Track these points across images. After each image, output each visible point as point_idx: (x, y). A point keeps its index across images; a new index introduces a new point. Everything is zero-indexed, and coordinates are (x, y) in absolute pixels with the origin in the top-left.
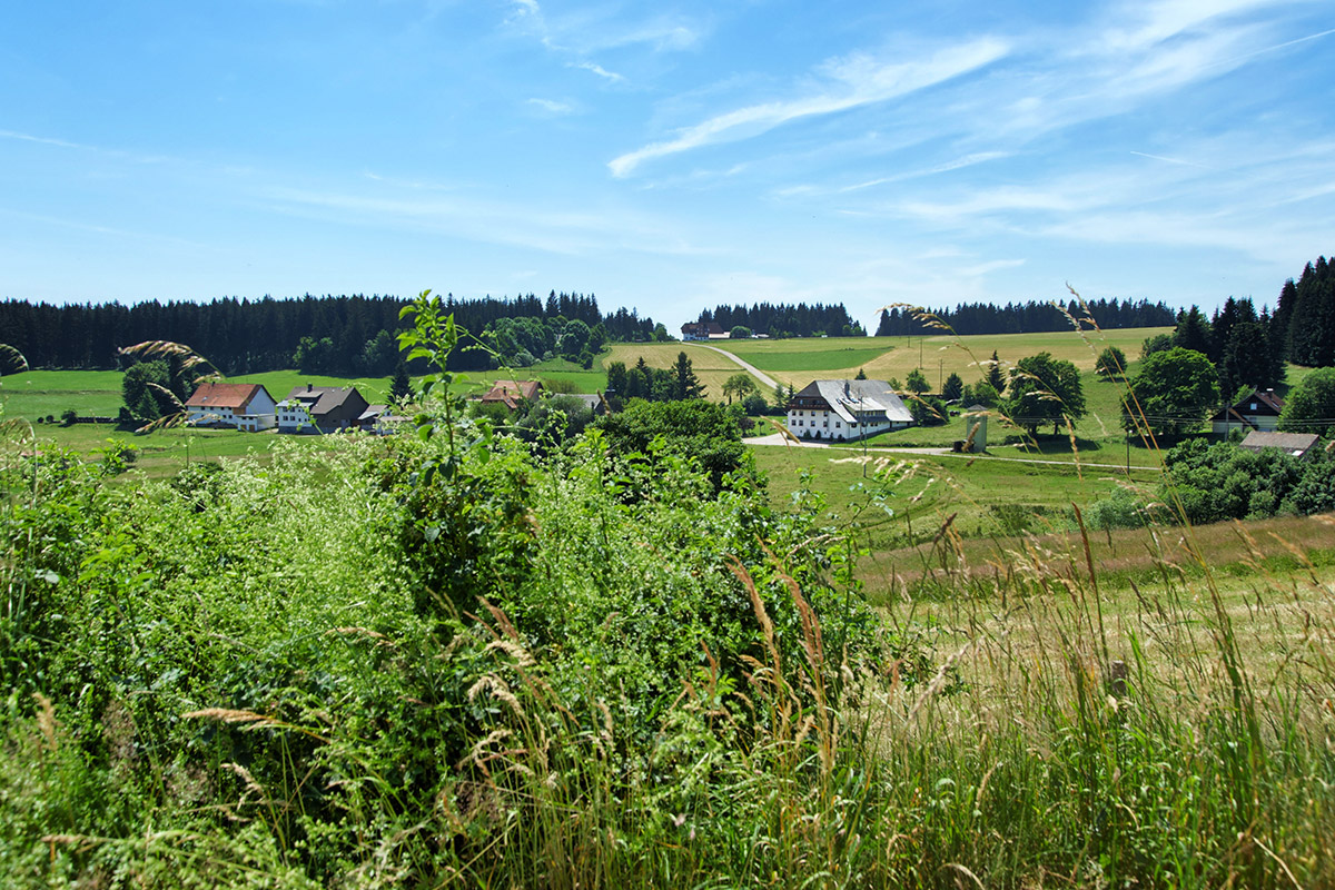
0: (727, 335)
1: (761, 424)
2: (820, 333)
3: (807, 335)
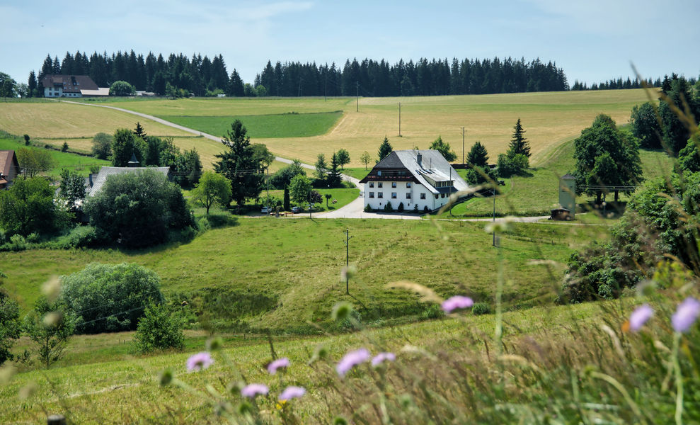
0: (105, 91)
2: (216, 91)
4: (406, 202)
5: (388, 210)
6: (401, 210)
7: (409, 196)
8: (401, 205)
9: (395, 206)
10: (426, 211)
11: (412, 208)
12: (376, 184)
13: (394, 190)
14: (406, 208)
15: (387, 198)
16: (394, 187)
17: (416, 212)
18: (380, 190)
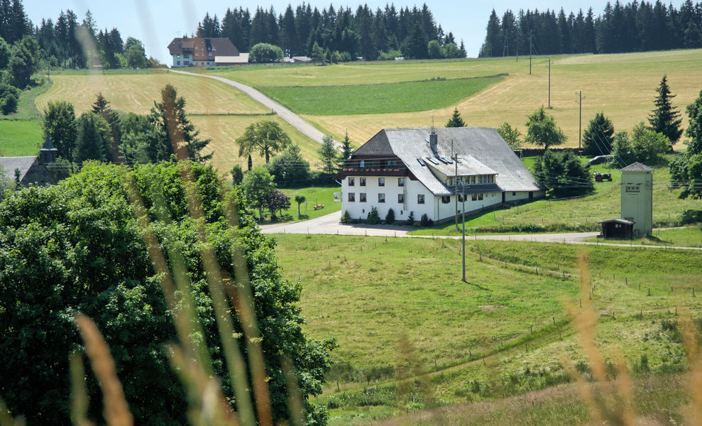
0: (244, 57)
1: (300, 200)
2: (392, 52)
3: (371, 56)
4: (397, 208)
5: (373, 220)
6: (391, 221)
7: (402, 200)
8: (391, 213)
9: (383, 215)
10: (426, 223)
11: (405, 217)
12: (357, 180)
13: (381, 190)
14: (398, 217)
15: (372, 201)
16: (381, 185)
17: (410, 224)
18: (363, 190)
